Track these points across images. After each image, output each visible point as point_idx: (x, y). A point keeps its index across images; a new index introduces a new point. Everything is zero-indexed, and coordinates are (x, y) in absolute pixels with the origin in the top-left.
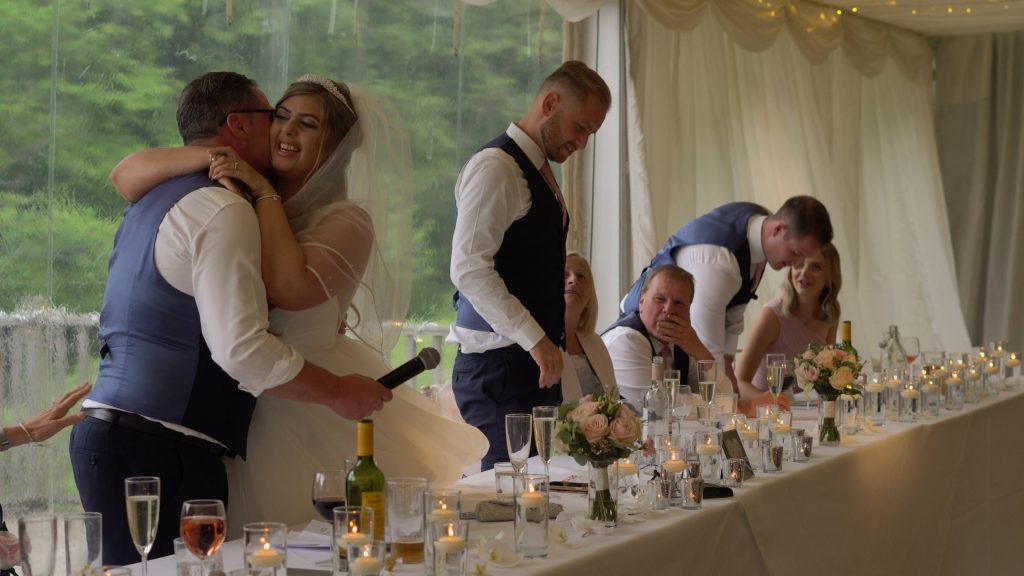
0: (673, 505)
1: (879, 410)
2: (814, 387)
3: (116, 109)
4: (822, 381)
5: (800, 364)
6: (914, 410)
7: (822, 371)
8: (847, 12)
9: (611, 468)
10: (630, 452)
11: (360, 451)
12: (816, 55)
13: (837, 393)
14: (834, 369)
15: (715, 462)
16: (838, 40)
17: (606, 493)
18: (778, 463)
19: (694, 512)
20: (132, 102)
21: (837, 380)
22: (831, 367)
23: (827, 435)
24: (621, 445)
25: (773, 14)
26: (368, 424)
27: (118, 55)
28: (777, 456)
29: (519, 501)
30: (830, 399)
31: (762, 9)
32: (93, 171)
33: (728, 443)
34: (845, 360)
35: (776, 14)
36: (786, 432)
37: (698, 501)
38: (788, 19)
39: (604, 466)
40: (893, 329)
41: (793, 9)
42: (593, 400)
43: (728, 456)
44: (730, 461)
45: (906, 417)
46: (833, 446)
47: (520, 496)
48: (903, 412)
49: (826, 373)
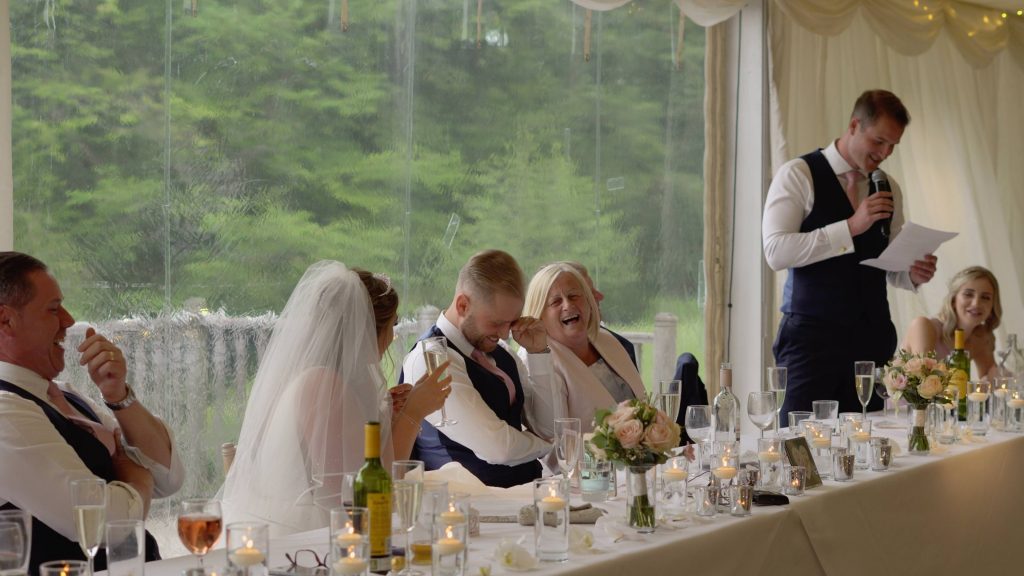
0: (721, 512)
1: (981, 419)
2: (903, 395)
3: (332, 113)
4: (911, 389)
5: (889, 371)
6: (1018, 420)
7: (910, 380)
8: (1012, 15)
9: (649, 474)
10: (667, 458)
11: (368, 452)
12: (978, 57)
13: (927, 401)
14: (923, 378)
15: (774, 469)
16: (1003, 44)
17: (644, 499)
18: (849, 472)
19: (740, 520)
20: (346, 108)
21: (926, 389)
22: (919, 375)
23: (917, 444)
24: (656, 451)
25: (930, 17)
26: (376, 426)
27: (334, 62)
28: (848, 464)
29: (539, 505)
30: (918, 408)
31: (920, 12)
32: (306, 174)
33: (794, 450)
34: (934, 368)
35: (934, 17)
36: (864, 440)
37: (747, 508)
38: (947, 21)
39: (642, 472)
40: (1012, 338)
41: (953, 12)
42: (631, 406)
43: (793, 463)
44: (794, 469)
45: (1010, 426)
46: (921, 455)
47: (540, 500)
48: (1009, 422)
49: (915, 381)
